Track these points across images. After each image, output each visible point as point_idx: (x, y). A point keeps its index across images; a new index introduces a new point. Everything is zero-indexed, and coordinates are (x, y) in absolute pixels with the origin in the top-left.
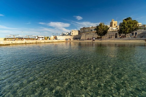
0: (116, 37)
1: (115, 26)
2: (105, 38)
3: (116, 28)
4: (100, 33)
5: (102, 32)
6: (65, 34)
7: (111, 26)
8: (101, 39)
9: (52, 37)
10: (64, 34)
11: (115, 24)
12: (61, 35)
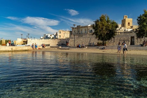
0: (132, 43)
1: (129, 27)
2: (111, 45)
3: (131, 29)
4: (101, 35)
5: (106, 32)
6: (49, 36)
7: (123, 25)
8: (102, 47)
9: (19, 41)
10: (47, 36)
11: (129, 23)
12: (41, 37)
